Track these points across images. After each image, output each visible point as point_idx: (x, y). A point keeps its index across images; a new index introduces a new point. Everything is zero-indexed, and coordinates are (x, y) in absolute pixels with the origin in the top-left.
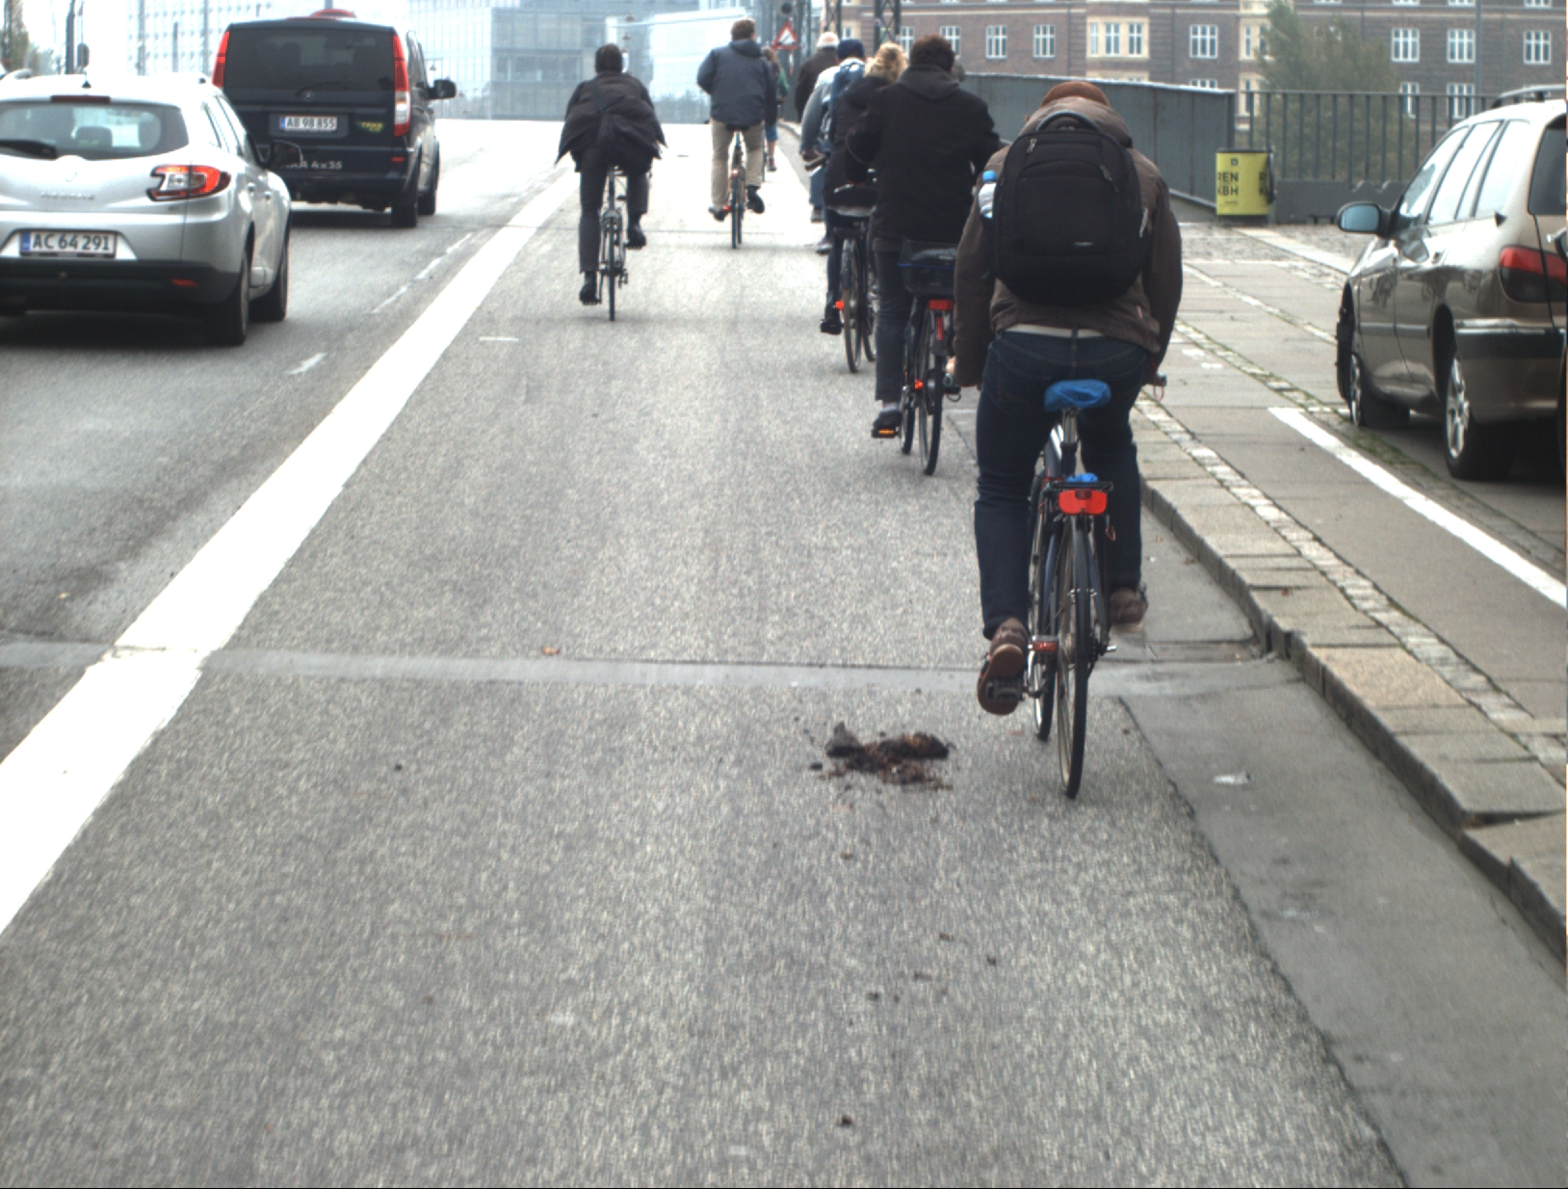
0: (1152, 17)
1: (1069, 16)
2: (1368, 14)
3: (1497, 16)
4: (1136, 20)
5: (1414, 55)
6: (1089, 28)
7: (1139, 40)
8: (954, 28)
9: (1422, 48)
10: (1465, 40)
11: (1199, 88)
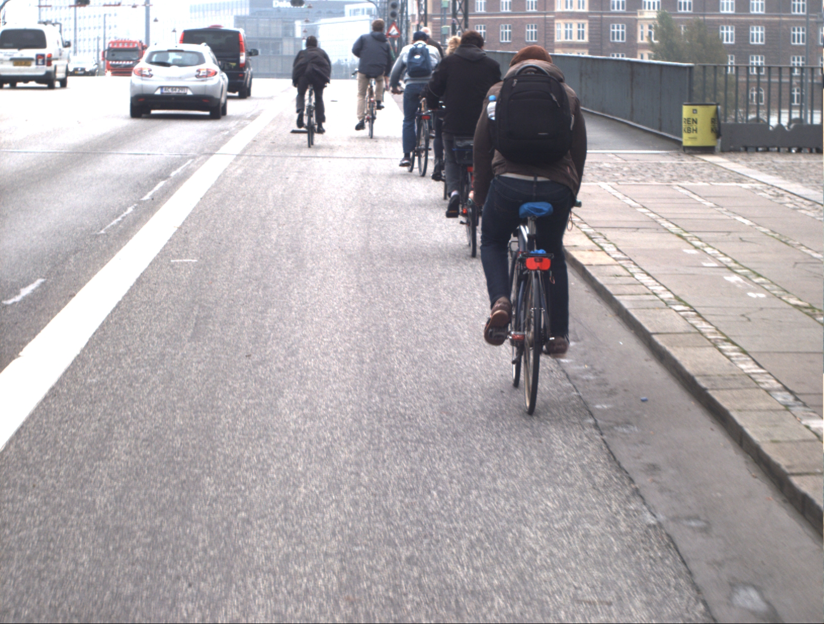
0: (590, 20)
1: (545, 19)
2: (707, 18)
3: (777, 19)
4: (582, 21)
5: (732, 40)
6: (556, 26)
7: (583, 32)
8: (482, 26)
9: (736, 36)
10: (760, 32)
11: (615, 57)
